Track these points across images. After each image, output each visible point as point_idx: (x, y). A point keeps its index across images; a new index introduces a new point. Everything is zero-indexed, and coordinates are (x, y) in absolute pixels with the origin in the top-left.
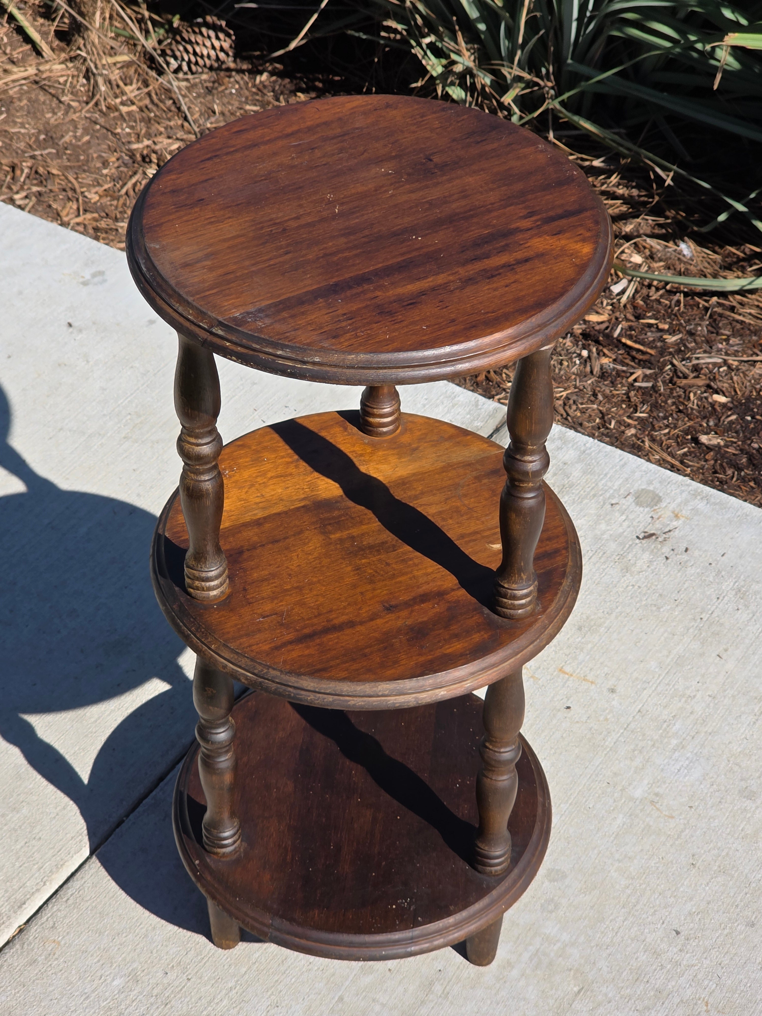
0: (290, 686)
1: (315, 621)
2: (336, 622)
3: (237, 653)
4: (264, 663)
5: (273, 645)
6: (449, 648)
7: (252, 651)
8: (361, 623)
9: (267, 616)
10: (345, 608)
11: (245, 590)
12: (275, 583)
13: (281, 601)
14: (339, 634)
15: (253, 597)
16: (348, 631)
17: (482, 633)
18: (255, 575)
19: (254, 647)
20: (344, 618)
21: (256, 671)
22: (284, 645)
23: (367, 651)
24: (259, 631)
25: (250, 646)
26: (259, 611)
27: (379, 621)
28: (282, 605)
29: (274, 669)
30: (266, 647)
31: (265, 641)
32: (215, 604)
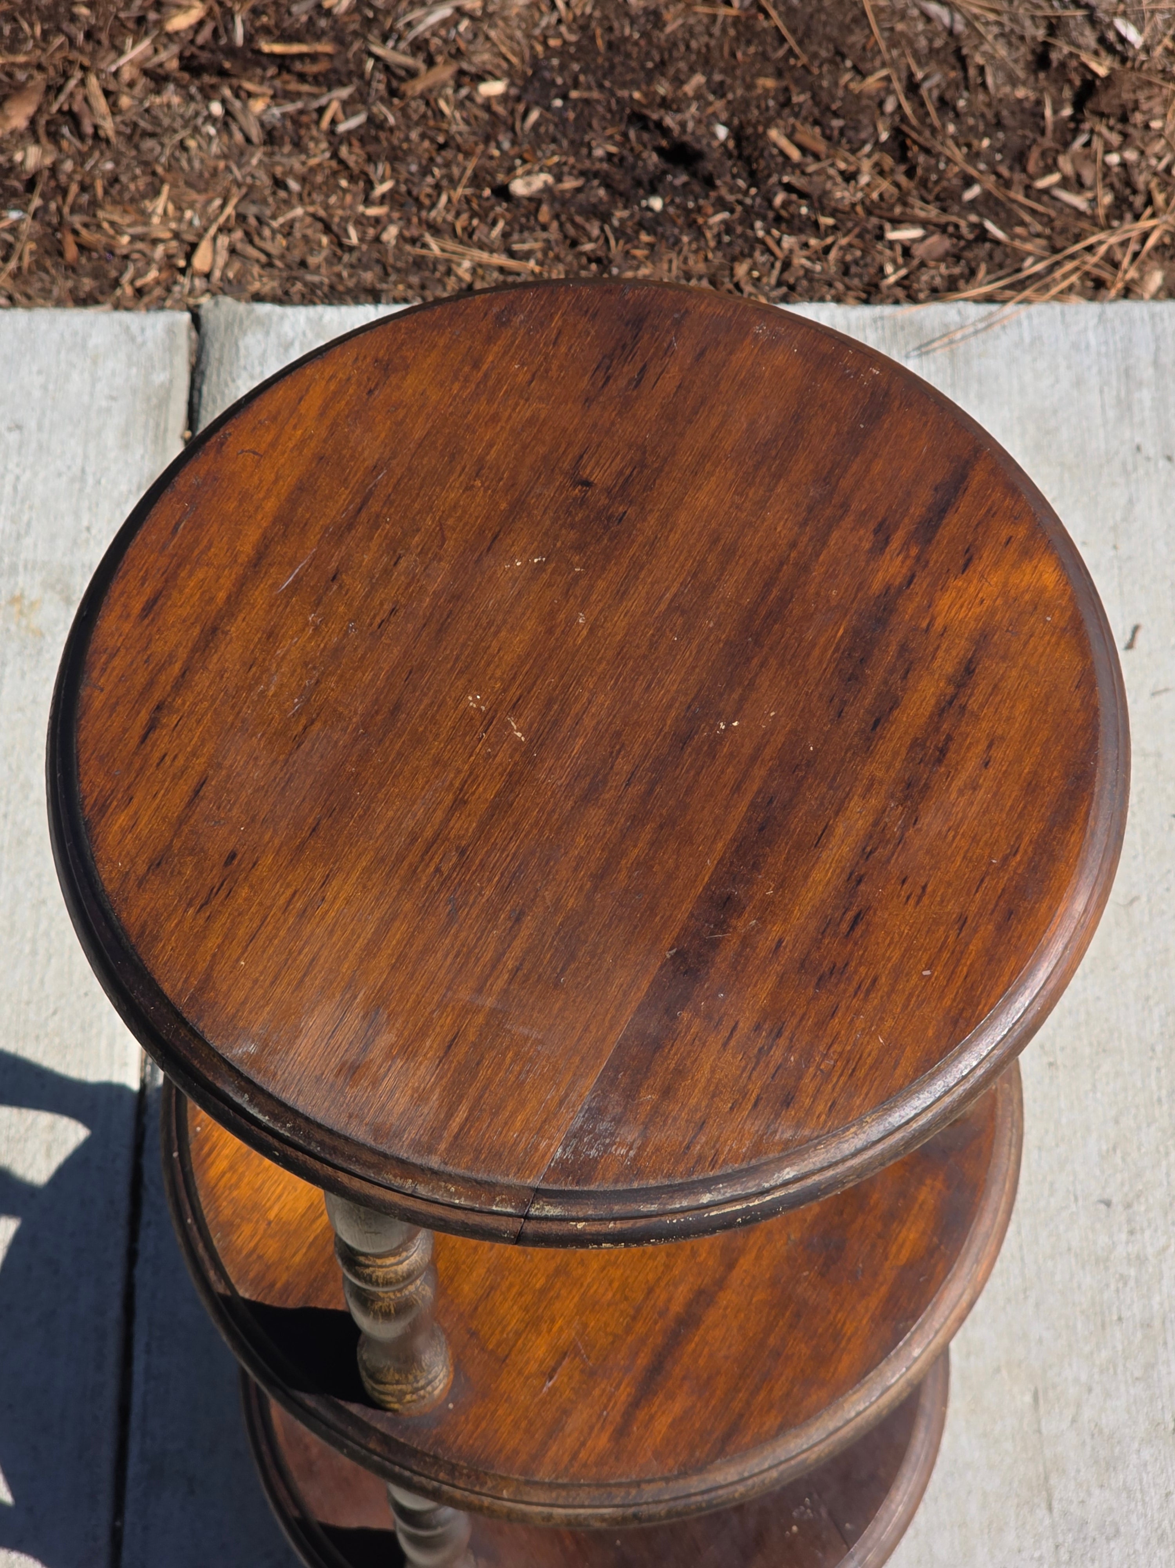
0: (695, 1494)
1: (640, 1328)
2: (676, 1307)
3: (563, 1486)
4: (623, 1480)
5: (610, 1429)
6: (899, 1251)
7: (585, 1465)
8: (720, 1284)
9: (554, 1370)
10: (668, 1267)
11: (473, 1334)
12: (511, 1286)
13: (553, 1321)
14: (701, 1332)
15: (499, 1344)
16: (711, 1316)
17: (928, 1182)
18: (466, 1288)
19: (583, 1455)
20: (682, 1294)
21: (618, 1501)
22: (628, 1417)
23: (772, 1341)
24: (566, 1412)
25: (574, 1456)
26: (533, 1367)
27: (745, 1263)
28: (561, 1329)
29: (650, 1481)
30: (602, 1441)
31: (591, 1428)
32: (447, 1402)
